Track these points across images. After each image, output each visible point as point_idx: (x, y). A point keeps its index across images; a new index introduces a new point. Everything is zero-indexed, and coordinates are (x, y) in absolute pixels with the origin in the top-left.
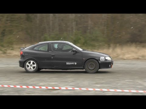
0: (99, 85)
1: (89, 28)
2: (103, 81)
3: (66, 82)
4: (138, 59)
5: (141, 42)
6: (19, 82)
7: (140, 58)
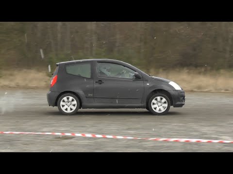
0: (132, 132)
1: (117, 44)
2: (139, 126)
3: (82, 127)
4: (192, 91)
5: (197, 66)
6: (11, 127)
7: (196, 90)
